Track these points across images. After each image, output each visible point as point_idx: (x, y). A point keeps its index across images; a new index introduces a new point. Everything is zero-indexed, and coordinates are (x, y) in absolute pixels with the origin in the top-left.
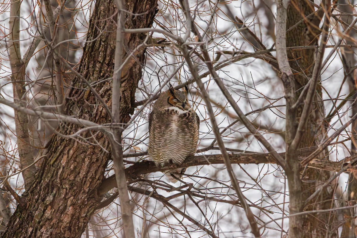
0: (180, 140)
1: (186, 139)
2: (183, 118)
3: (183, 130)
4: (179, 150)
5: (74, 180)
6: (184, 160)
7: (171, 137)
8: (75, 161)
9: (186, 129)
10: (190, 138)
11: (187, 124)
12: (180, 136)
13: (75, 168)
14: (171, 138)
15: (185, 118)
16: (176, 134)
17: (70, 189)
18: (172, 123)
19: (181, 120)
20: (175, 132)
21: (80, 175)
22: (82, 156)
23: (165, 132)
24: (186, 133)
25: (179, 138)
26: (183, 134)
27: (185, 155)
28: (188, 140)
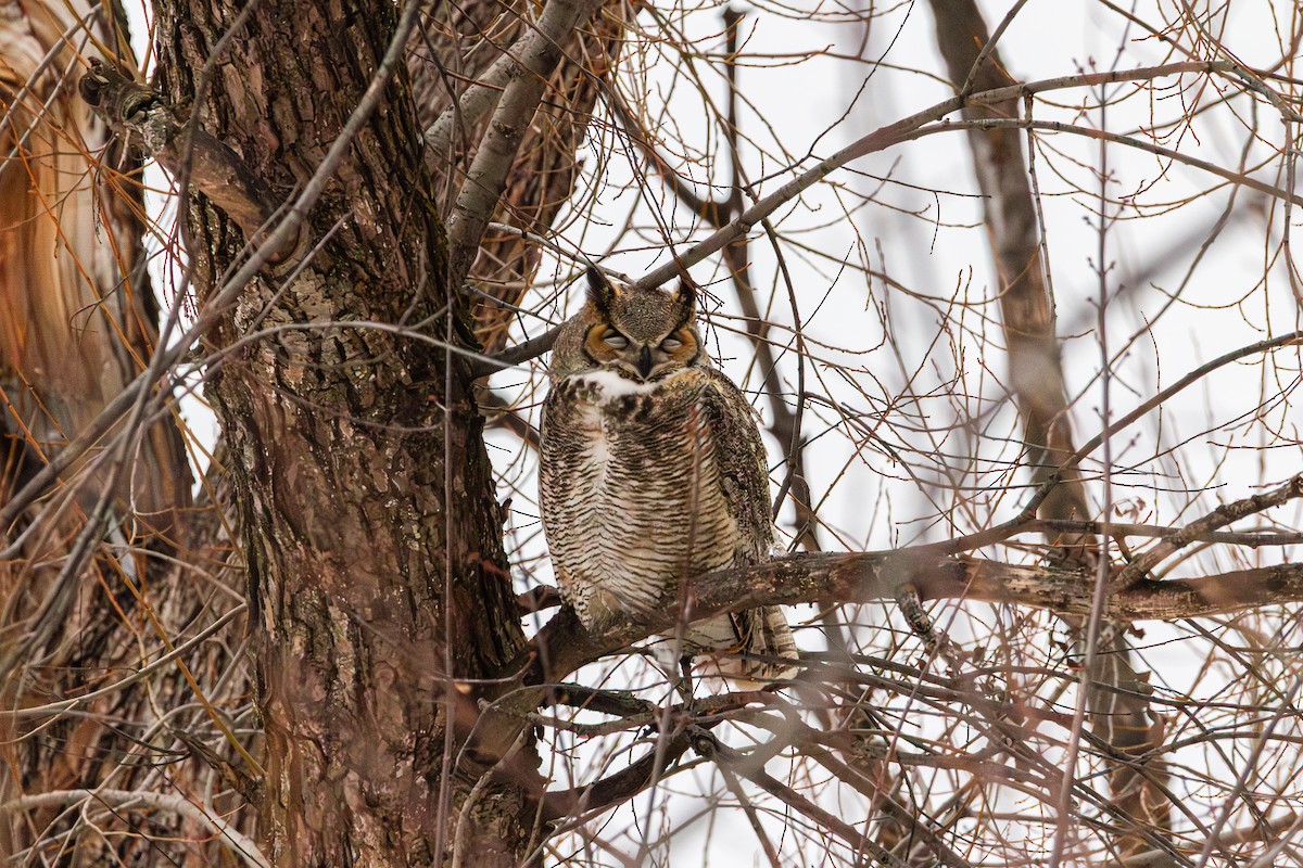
0: (621, 513)
1: (646, 506)
2: (622, 419)
3: (634, 466)
4: (623, 552)
5: (328, 701)
6: (658, 594)
7: (587, 500)
8: (296, 620)
9: (648, 462)
10: (669, 498)
11: (648, 441)
12: (623, 494)
13: (310, 648)
14: (589, 506)
15: (632, 416)
16: (605, 486)
17: (328, 738)
18: (591, 439)
19: (618, 426)
20: (604, 475)
21: (342, 677)
22: (312, 596)
23: (568, 482)
24: (646, 479)
25: (615, 501)
26: (635, 483)
27: (655, 576)
28: (659, 510)
